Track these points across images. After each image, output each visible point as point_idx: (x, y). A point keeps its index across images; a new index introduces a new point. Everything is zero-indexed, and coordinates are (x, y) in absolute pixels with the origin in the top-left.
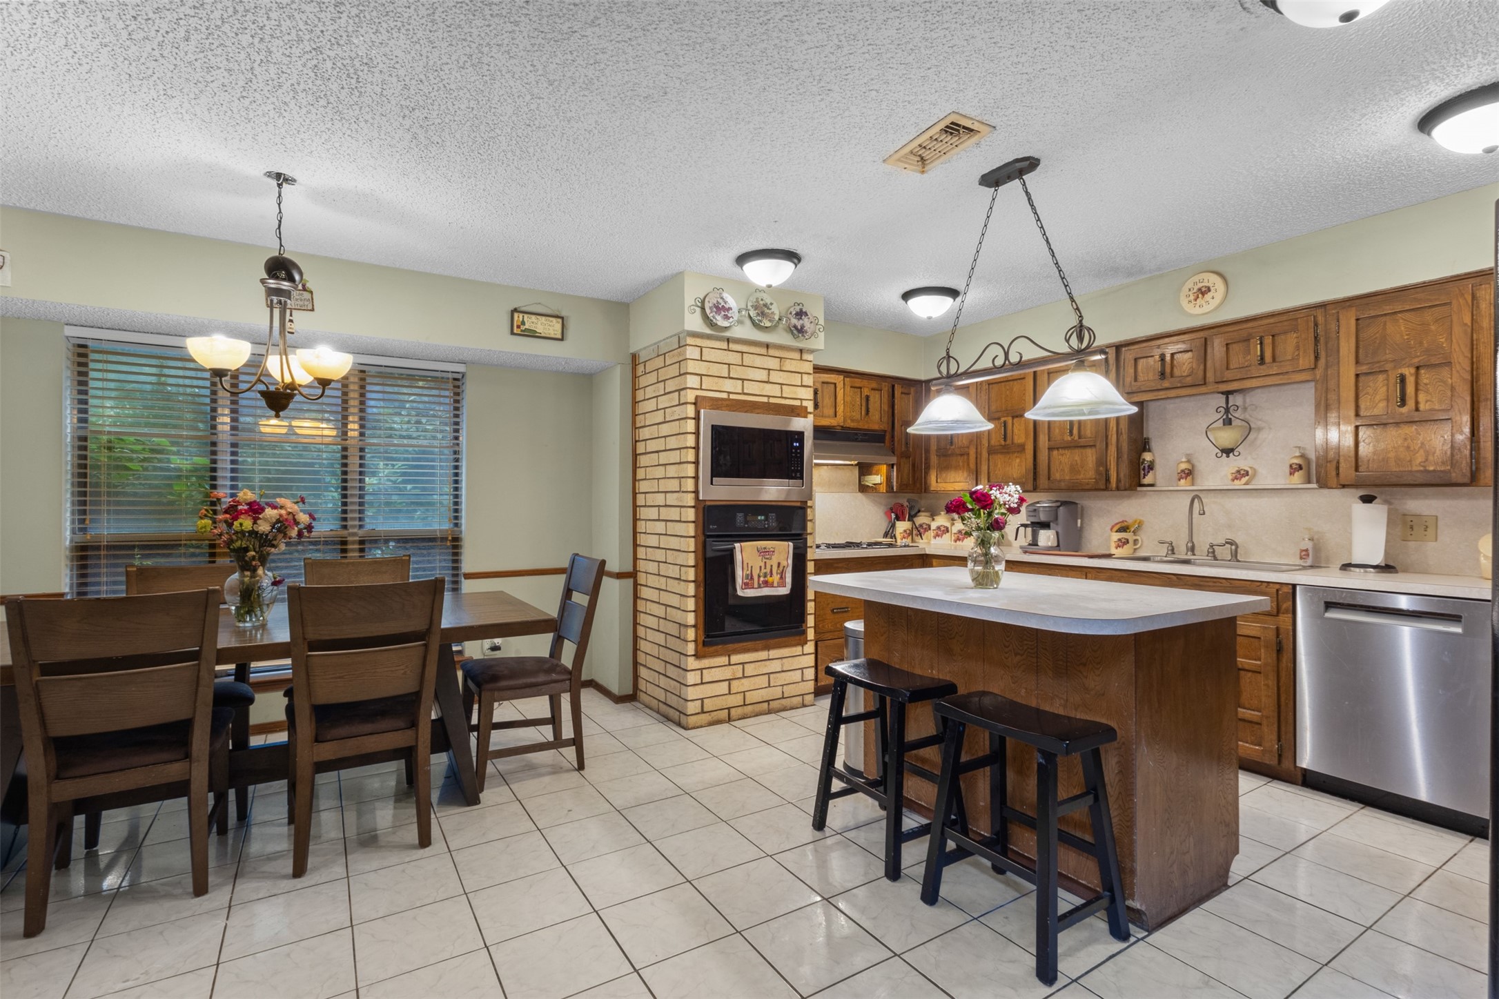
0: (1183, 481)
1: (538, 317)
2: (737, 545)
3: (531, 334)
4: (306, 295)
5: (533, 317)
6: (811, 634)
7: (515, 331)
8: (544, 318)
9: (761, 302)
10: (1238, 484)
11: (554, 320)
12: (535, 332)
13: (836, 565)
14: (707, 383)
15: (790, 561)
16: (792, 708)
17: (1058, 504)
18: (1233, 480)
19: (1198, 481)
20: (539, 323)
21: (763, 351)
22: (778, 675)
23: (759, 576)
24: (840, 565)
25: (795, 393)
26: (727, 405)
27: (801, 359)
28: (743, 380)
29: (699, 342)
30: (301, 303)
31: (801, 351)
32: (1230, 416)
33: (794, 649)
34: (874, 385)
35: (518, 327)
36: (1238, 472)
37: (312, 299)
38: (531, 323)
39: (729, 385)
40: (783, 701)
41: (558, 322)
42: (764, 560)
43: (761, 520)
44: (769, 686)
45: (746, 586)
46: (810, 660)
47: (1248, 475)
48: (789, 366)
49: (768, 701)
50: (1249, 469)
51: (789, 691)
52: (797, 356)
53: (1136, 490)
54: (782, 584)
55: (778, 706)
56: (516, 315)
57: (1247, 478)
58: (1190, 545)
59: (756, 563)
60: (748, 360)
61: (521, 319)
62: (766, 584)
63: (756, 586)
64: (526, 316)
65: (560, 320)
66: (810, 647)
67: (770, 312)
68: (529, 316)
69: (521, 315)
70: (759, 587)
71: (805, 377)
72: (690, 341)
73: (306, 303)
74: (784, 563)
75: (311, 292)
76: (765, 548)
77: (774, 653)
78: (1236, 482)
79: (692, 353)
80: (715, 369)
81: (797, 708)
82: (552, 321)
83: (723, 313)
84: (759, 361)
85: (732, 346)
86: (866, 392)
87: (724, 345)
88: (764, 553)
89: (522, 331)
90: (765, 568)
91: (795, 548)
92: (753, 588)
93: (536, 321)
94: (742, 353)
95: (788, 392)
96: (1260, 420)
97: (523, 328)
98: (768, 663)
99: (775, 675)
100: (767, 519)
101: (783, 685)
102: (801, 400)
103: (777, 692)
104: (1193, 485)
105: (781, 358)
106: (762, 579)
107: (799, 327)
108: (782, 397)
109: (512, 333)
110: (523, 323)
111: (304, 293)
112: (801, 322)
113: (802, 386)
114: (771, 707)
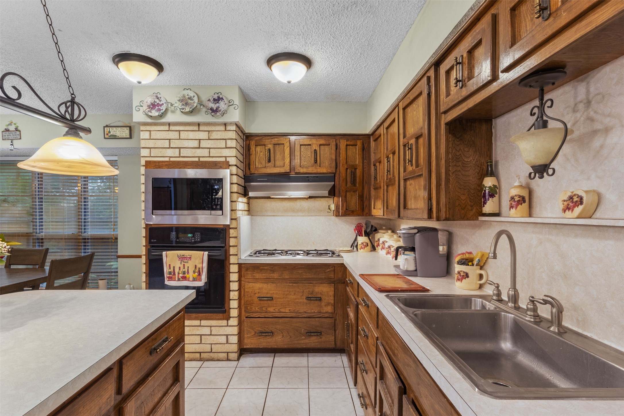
0: (513, 211)
1: (117, 128)
2: (164, 253)
3: (114, 137)
4: (18, 133)
5: (114, 128)
6: (234, 313)
7: (106, 137)
8: (120, 128)
9: (187, 97)
10: (571, 217)
11: (125, 128)
12: (116, 136)
13: (261, 268)
14: (154, 152)
15: (205, 265)
16: (218, 360)
17: (416, 231)
18: (564, 211)
19: (536, 210)
20: (118, 131)
21: (196, 128)
22: (207, 337)
23: (179, 274)
24: (266, 268)
25: (220, 153)
26: (166, 165)
27: (226, 130)
28: (180, 148)
29: (148, 128)
30: (15, 136)
31: (225, 125)
32: (545, 118)
33: (220, 321)
34: (322, 142)
35: (107, 134)
36: (571, 198)
37: (20, 134)
38: (114, 131)
39: (170, 152)
40: (211, 354)
41: (127, 129)
42: (183, 263)
43: (189, 237)
44: (201, 343)
45: (170, 279)
46: (235, 330)
47: (581, 203)
48: (214, 135)
49: (200, 353)
50: (584, 195)
51: (215, 348)
52: (223, 128)
53: (477, 219)
54: (198, 278)
55: (208, 357)
56: (106, 128)
57: (581, 207)
58: (512, 293)
59: (178, 264)
60: (183, 135)
61: (108, 130)
62: (184, 278)
63: (177, 279)
64: (111, 128)
65: (128, 128)
66: (234, 322)
67: (192, 102)
68: (112, 128)
69: (108, 128)
70: (179, 280)
71: (229, 142)
72: (142, 128)
73: (18, 136)
74: (199, 266)
75: (20, 131)
76: (183, 255)
77: (204, 322)
78: (568, 214)
79: (144, 135)
80: (159, 144)
81: (223, 360)
82: (124, 129)
83: (157, 108)
84: (191, 135)
85: (172, 128)
86: (315, 147)
87: (167, 128)
88: (182, 258)
89: (109, 136)
90: (184, 268)
91: (209, 256)
92: (175, 280)
93: (116, 130)
94: (179, 131)
95: (213, 152)
96: (609, 116)
97: (109, 134)
98: (200, 328)
99: (205, 337)
100: (193, 236)
101: (211, 344)
102: (226, 157)
103: (208, 348)
104: (530, 215)
105: (209, 131)
106: (181, 275)
107: (215, 109)
108: (209, 157)
109: (105, 138)
110: (109, 132)
111: (17, 132)
112: (217, 105)
113: (226, 148)
114: (202, 357)
